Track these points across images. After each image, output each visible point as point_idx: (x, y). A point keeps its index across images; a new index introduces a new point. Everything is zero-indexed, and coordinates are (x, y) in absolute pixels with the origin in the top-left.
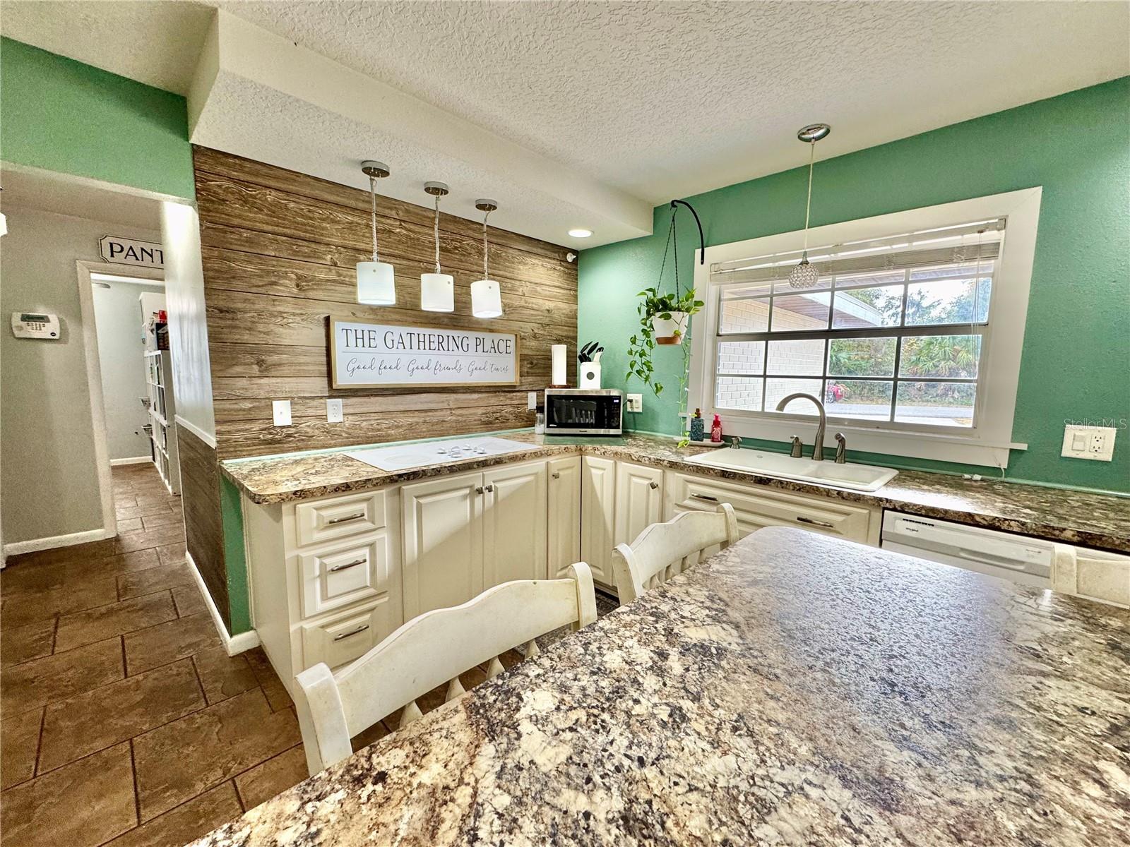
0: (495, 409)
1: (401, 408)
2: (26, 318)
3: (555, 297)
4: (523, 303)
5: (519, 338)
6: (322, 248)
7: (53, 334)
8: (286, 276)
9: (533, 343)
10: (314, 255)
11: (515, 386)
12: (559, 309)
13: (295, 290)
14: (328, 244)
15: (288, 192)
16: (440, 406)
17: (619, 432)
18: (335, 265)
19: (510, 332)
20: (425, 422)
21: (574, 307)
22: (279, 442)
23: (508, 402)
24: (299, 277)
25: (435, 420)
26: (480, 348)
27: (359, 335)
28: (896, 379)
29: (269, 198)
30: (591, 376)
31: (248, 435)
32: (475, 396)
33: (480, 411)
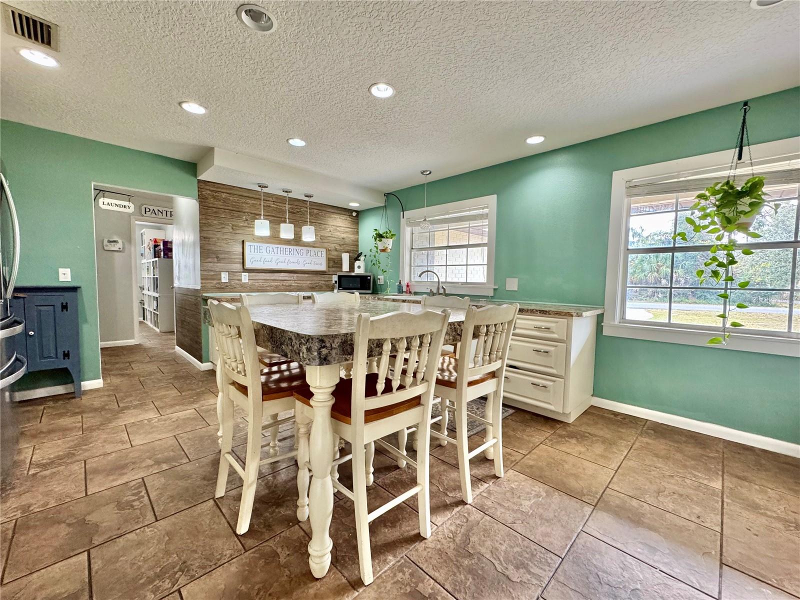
0: (316, 282)
1: (272, 278)
2: (110, 242)
3: (346, 232)
4: (330, 235)
5: (328, 251)
6: (242, 214)
7: (120, 249)
8: (228, 225)
9: (335, 253)
10: (239, 217)
11: (325, 272)
12: (349, 238)
13: (231, 230)
14: (244, 212)
15: (230, 194)
16: (290, 279)
17: (370, 292)
18: (247, 220)
19: (323, 248)
20: (283, 285)
21: (357, 237)
22: (223, 288)
23: (323, 279)
24: (233, 225)
25: (287, 284)
26: (309, 254)
27: (256, 248)
28: (467, 265)
29: (223, 196)
30: (359, 267)
31: (212, 285)
32: (307, 275)
33: (308, 282)
